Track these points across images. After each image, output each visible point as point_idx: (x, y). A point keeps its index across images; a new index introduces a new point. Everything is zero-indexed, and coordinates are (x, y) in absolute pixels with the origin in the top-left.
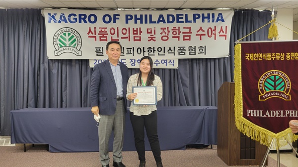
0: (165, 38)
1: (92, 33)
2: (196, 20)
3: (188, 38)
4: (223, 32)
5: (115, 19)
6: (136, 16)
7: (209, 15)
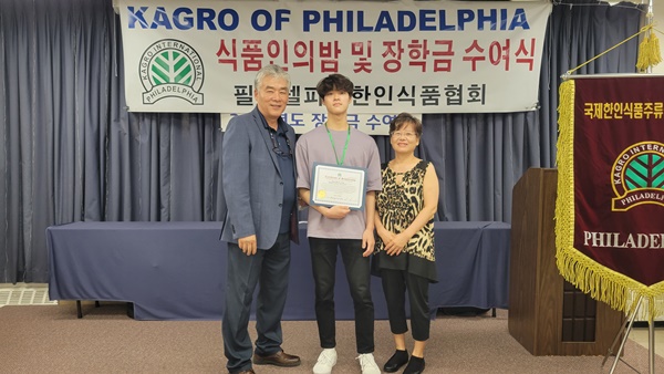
0: (393, 66)
1: (228, 53)
2: (465, 24)
3: (445, 65)
4: (526, 53)
5: (279, 20)
6: (327, 13)
7: (494, 12)
